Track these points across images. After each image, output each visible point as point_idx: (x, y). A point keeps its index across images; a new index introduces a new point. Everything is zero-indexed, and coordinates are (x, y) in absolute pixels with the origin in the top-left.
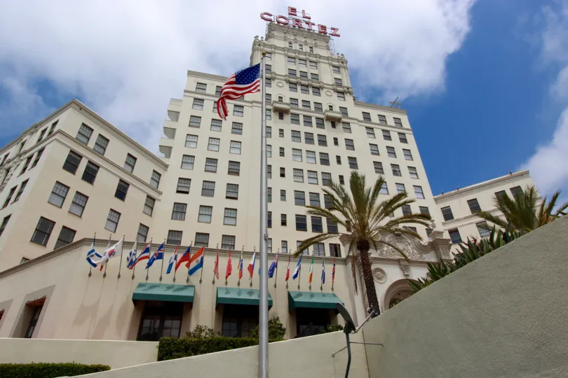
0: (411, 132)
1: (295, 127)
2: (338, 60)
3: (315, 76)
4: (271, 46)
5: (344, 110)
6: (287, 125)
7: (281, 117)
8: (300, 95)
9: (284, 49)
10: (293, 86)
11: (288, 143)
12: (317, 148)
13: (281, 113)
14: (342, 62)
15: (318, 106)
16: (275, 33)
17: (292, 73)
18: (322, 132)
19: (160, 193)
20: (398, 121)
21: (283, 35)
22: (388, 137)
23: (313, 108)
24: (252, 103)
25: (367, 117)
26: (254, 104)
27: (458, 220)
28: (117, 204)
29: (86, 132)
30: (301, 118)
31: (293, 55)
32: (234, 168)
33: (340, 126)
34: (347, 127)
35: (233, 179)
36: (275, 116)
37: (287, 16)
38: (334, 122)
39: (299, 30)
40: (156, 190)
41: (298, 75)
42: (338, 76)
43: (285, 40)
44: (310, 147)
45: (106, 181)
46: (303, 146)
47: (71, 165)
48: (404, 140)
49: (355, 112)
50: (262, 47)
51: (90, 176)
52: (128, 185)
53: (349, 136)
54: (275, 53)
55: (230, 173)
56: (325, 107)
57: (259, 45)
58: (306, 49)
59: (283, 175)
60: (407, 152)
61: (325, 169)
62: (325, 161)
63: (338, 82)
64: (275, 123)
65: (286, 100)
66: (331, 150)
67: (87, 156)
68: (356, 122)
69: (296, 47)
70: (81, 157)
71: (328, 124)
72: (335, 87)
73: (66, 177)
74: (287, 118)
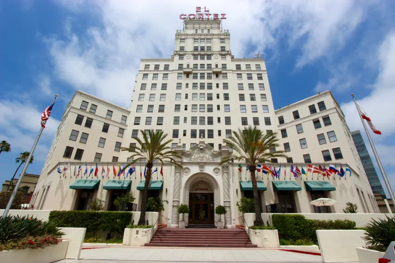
0: (266, 72)
1: (195, 81)
2: (224, 35)
3: (209, 48)
4: (185, 35)
5: (224, 66)
6: (191, 81)
7: (188, 77)
8: (199, 62)
9: (192, 35)
10: (195, 57)
11: (190, 91)
12: (206, 91)
13: (188, 74)
14: (227, 35)
15: (209, 66)
16: (188, 26)
17: (196, 49)
18: (210, 81)
19: (127, 126)
20: (258, 66)
21: (192, 26)
22: (250, 78)
23: (206, 68)
24: (172, 71)
25: (238, 67)
26: (174, 72)
27: (287, 124)
28: (104, 135)
29: (85, 104)
30: (199, 75)
31: (197, 37)
32: (162, 109)
33: (221, 76)
34: (225, 76)
35: (161, 115)
36: (184, 76)
37: (195, 13)
38: (217, 74)
39: (201, 21)
40: (124, 125)
41: (199, 49)
42: (223, 45)
43: (194, 29)
44: (202, 91)
45: (97, 125)
46: (198, 91)
47: (79, 121)
48: (260, 78)
49: (231, 66)
50: (180, 37)
51: (89, 124)
52: (109, 125)
53: (225, 81)
54: (187, 38)
55: (159, 111)
56: (213, 66)
57: (178, 36)
58: (206, 32)
59: (186, 109)
60: (262, 86)
61: (210, 102)
62: (210, 98)
63: (223, 49)
64: (184, 81)
65: (191, 66)
66: (214, 91)
67: (86, 116)
68: (231, 72)
69: (199, 32)
70: (83, 117)
71: (214, 76)
72: (220, 52)
73: (77, 127)
74: (191, 76)
